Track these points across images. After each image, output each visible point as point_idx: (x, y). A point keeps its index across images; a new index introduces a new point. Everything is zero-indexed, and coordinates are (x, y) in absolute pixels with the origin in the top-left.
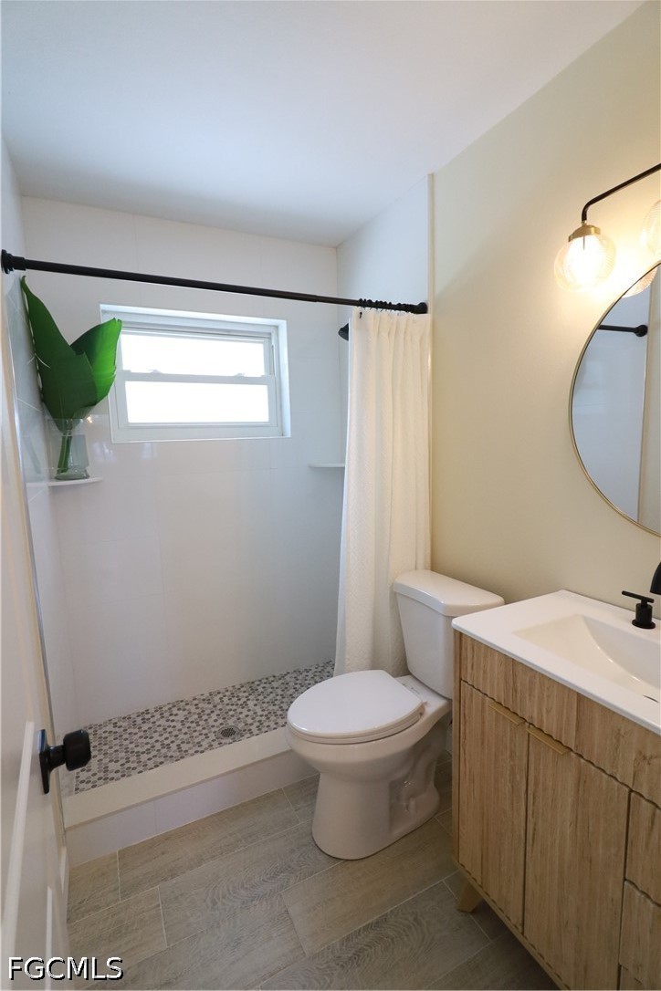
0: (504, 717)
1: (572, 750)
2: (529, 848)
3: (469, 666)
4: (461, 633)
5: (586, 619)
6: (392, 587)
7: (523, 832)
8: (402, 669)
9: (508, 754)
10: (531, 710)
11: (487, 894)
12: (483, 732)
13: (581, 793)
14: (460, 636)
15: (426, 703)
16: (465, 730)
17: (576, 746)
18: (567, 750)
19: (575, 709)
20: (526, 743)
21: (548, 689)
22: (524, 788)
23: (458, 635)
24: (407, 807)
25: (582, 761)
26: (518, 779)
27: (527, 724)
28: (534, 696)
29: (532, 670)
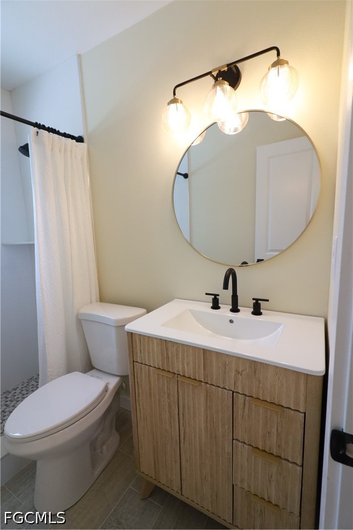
0: (162, 376)
1: (202, 381)
2: (182, 445)
3: (139, 352)
4: (132, 333)
5: (191, 311)
6: (77, 316)
7: (178, 438)
8: (89, 367)
9: (166, 396)
10: (178, 367)
11: (159, 482)
12: (150, 389)
13: (208, 404)
14: (131, 335)
15: (108, 383)
16: (139, 391)
17: (204, 379)
18: (200, 382)
19: (202, 358)
20: (176, 387)
21: (187, 351)
22: (177, 412)
23: (130, 335)
24: (101, 452)
25: (208, 385)
26: (173, 409)
27: (176, 375)
28: (179, 358)
29: (177, 343)
